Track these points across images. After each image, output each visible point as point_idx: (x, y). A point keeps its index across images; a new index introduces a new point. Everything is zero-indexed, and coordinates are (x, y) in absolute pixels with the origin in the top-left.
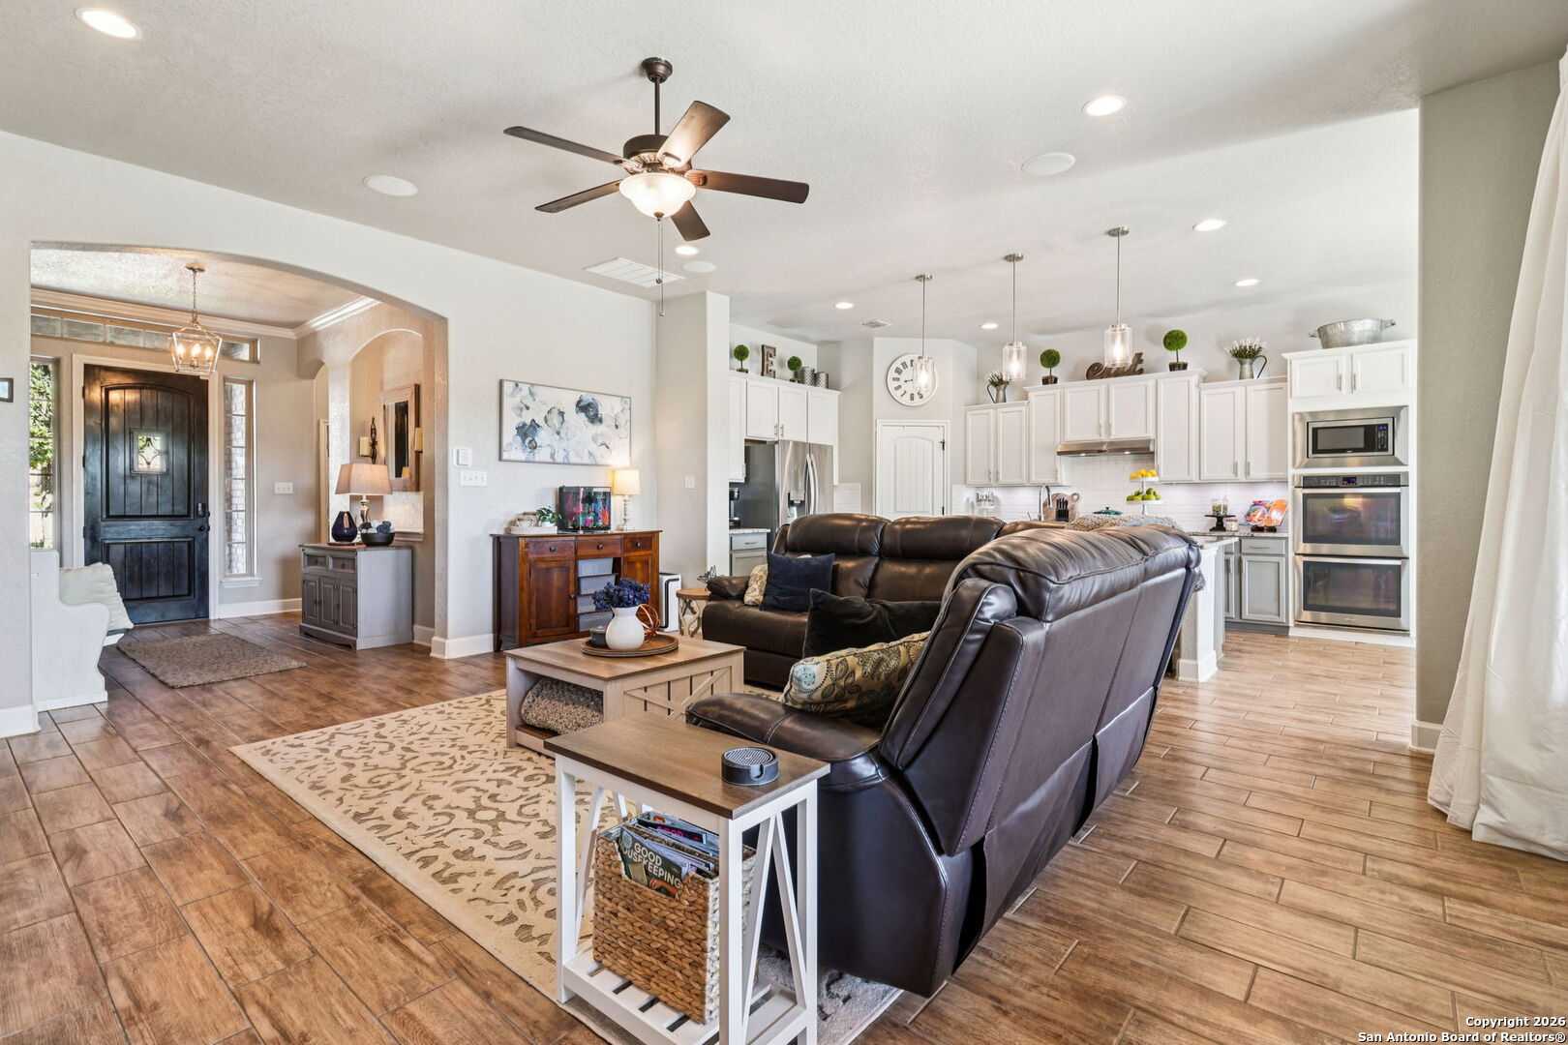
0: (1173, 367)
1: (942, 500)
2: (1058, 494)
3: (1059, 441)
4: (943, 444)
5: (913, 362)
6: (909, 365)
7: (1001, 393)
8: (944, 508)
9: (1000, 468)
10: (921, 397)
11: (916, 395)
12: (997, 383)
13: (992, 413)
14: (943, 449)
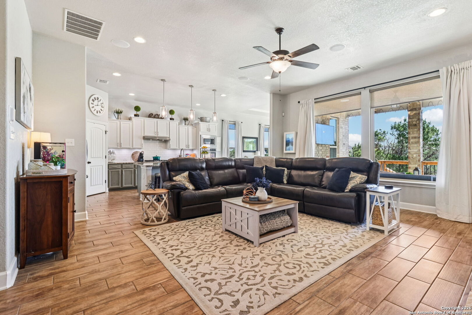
0: (171, 119)
1: (105, 153)
2: (137, 151)
3: (143, 135)
4: (106, 131)
5: (98, 98)
6: (96, 99)
7: (120, 116)
8: (106, 156)
9: (122, 142)
10: (100, 113)
11: (98, 112)
12: (119, 113)
13: (118, 122)
14: (106, 134)
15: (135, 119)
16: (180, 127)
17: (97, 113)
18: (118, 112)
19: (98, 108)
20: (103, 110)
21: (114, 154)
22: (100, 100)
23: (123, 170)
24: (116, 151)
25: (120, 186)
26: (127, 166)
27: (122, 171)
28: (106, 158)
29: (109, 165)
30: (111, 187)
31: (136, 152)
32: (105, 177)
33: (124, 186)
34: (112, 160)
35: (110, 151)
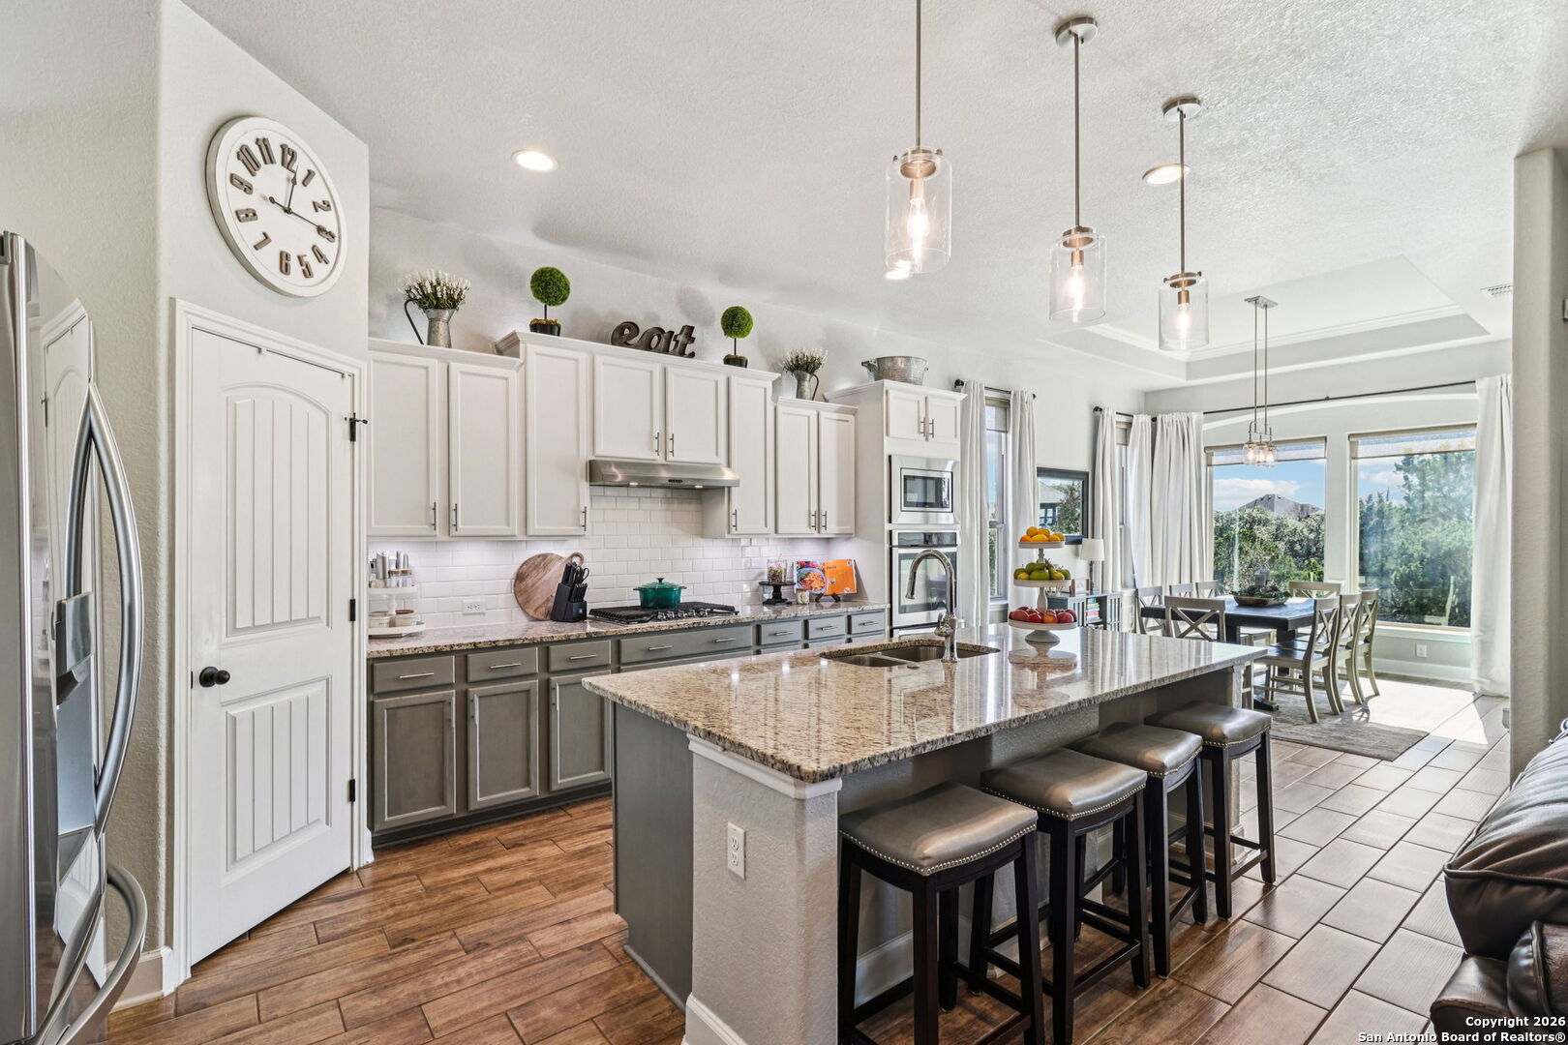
0: (732, 360)
1: (349, 580)
2: (545, 556)
3: (586, 455)
4: (353, 423)
5: (289, 156)
6: (277, 154)
7: (442, 326)
8: (352, 603)
9: (458, 498)
10: (307, 273)
11: (294, 263)
12: (436, 301)
13: (432, 361)
14: (353, 438)
15: (535, 346)
16: (781, 409)
17: (285, 269)
18: (435, 294)
19: (297, 238)
20: (331, 259)
21: (409, 579)
22: (310, 173)
23: (475, 692)
24: (417, 560)
25: (452, 807)
26: (498, 660)
27: (465, 702)
28: (352, 618)
29: (377, 665)
30: (388, 819)
31: (542, 562)
32: (349, 759)
33: (479, 799)
34: (392, 624)
35: (384, 558)
